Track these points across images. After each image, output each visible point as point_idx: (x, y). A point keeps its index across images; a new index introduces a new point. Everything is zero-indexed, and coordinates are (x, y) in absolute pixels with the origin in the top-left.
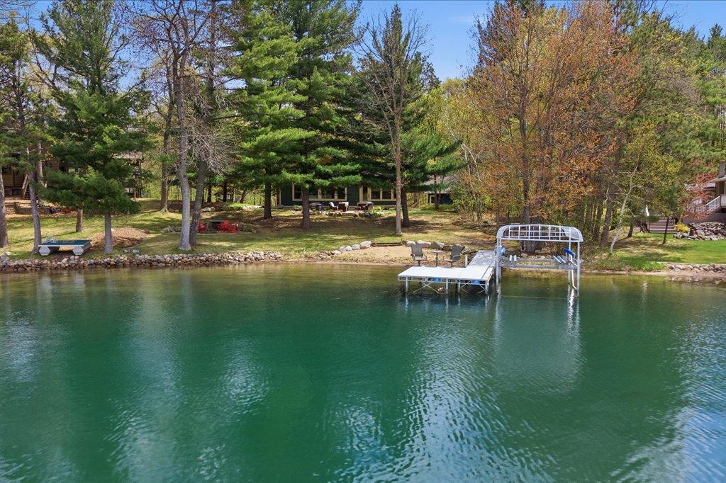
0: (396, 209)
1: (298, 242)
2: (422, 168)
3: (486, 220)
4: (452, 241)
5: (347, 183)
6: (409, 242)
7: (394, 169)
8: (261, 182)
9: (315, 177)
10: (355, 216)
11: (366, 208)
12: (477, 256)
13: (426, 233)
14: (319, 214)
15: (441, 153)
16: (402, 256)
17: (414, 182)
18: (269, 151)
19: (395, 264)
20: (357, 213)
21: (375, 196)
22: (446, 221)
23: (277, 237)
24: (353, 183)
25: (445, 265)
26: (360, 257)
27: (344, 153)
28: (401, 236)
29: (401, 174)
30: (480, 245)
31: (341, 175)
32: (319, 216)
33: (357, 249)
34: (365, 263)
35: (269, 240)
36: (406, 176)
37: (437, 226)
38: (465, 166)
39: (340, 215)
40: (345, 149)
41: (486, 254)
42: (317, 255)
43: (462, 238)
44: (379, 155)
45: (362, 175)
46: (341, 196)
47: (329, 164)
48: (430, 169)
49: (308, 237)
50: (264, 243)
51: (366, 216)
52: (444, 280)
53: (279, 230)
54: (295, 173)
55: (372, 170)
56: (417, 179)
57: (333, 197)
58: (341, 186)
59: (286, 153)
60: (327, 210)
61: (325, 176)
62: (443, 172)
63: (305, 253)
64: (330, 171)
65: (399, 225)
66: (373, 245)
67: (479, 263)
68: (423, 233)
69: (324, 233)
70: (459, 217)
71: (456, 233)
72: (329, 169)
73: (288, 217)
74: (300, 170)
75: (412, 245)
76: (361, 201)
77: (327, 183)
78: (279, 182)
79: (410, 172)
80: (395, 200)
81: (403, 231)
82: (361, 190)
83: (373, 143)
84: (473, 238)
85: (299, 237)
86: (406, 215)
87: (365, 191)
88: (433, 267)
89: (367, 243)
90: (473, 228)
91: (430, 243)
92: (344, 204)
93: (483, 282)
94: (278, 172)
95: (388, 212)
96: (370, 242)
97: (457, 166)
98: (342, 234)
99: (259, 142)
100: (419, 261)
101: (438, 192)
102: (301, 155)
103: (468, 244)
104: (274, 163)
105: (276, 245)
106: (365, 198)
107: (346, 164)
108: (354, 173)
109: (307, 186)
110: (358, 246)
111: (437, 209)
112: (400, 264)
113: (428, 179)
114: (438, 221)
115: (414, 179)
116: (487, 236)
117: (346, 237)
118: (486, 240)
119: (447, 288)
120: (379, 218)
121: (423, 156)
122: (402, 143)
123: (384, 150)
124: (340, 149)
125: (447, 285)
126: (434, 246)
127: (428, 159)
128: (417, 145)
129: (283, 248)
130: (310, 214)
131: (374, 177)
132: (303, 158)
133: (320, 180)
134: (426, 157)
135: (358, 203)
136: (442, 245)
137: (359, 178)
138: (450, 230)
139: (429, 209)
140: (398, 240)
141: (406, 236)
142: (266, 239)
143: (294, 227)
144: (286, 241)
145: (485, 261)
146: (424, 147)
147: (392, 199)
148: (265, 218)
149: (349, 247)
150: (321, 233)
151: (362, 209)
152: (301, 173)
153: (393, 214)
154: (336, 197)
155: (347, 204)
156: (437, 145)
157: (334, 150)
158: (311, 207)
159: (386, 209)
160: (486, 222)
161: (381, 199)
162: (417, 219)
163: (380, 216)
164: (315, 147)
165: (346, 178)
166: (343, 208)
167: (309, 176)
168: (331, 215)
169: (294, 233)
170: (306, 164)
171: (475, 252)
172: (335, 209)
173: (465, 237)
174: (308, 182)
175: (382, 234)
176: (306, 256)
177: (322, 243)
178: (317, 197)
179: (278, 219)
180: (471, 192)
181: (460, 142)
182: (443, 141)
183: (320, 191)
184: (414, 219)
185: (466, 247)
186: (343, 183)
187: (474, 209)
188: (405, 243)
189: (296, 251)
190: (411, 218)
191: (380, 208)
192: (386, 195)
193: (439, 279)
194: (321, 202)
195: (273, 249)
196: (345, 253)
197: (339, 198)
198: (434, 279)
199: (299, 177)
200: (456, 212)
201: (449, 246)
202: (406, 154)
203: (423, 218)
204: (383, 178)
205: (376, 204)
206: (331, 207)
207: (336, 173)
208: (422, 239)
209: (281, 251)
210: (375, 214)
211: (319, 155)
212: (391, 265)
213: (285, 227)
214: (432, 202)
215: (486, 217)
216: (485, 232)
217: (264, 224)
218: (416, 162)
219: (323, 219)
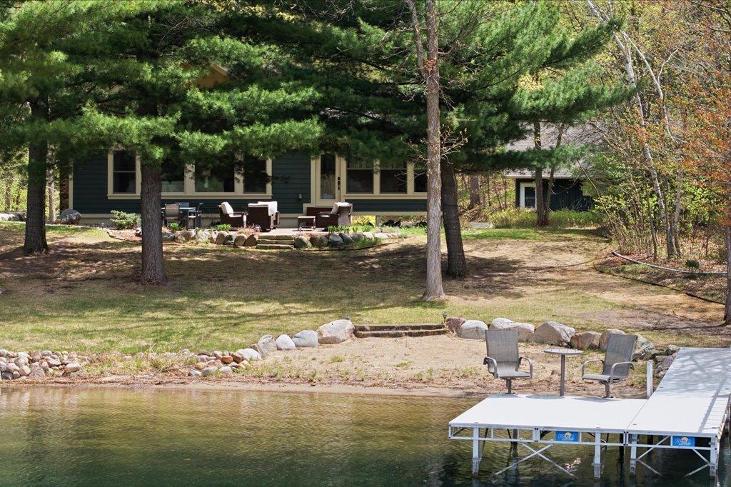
0: (423, 224)
1: (130, 322)
2: (504, 100)
3: (691, 258)
4: (597, 321)
5: (277, 146)
6: (469, 324)
7: (420, 103)
8: (20, 141)
9: (182, 125)
10: (299, 243)
11: (329, 220)
12: (675, 365)
13: (518, 296)
14: (188, 237)
15: (559, 58)
16: (451, 366)
17: (480, 144)
18: (49, 50)
19: (430, 391)
20: (304, 234)
21: (358, 185)
22: (577, 259)
23: (66, 306)
24: (296, 145)
25: (582, 390)
26: (321, 368)
27: (264, 55)
28: (441, 304)
29: (443, 116)
30: (679, 332)
31: (262, 121)
32: (188, 246)
33: (311, 346)
34: (338, 388)
35: (43, 318)
36: (456, 122)
37: (548, 276)
38: (628, 97)
39: (251, 241)
40: (269, 42)
41: (701, 359)
42: (190, 364)
43: (627, 313)
44: (379, 60)
45: (323, 119)
46: (256, 182)
47: (224, 87)
48: (527, 104)
49: (158, 307)
50: (28, 327)
51: (333, 244)
52: (590, 435)
53: (71, 286)
54: (122, 114)
55: (354, 104)
56: (490, 133)
57: (229, 187)
58: (255, 152)
59: (96, 55)
60: (214, 225)
61: (214, 123)
62: (565, 114)
63: (152, 355)
64: (226, 106)
65: (435, 271)
66: (358, 332)
67: (687, 384)
68: (509, 295)
69: (207, 297)
70: (614, 247)
71: (607, 296)
72: (223, 103)
73: (96, 246)
74: (135, 104)
75: (475, 333)
76: (316, 200)
77: (218, 143)
78: (74, 141)
79: (467, 112)
80: (422, 196)
81: (449, 291)
82: (315, 166)
83: (357, 25)
84: (658, 309)
85: (131, 308)
86: (454, 240)
87: (328, 169)
88: (552, 396)
89: (339, 326)
90: (656, 281)
91: (531, 327)
92: (266, 209)
93: (703, 441)
94: (70, 111)
95: (397, 231)
96: (349, 325)
97: (608, 95)
98: (261, 300)
99: (21, 22)
100: (509, 380)
101: (545, 175)
102: (141, 60)
103: (645, 329)
104: (58, 85)
105: (65, 333)
106: (327, 191)
107: (273, 87)
108: (298, 113)
109: (158, 153)
110: (313, 336)
111: (542, 223)
112: (447, 392)
113: (520, 135)
114: (550, 259)
115: (480, 132)
116: (698, 304)
117: (273, 306)
118: (695, 316)
119: (597, 460)
120: (371, 252)
121: (507, 65)
122: (444, 25)
123: (390, 45)
124: (256, 43)
125: (598, 452)
126: (546, 336)
127: (520, 72)
128: (488, 32)
129: (86, 342)
130: (162, 239)
131: (360, 127)
132: (147, 68)
133: (197, 136)
134: (514, 70)
135: (305, 206)
136: (567, 332)
137: (313, 128)
138: (588, 286)
139: (522, 224)
140: (432, 316)
141: (457, 304)
142: (33, 313)
143: (115, 279)
144: (95, 320)
145: (700, 379)
146: (508, 38)
147: (411, 193)
148: (27, 250)
149: (284, 339)
150: (196, 295)
151: (321, 223)
152: (140, 113)
153: (417, 237)
154: (239, 186)
155: (273, 207)
156: (547, 32)
157: (239, 44)
158: (164, 220)
159: (391, 223)
160: (692, 264)
161: (377, 194)
162: (488, 255)
163: (375, 243)
164: (179, 38)
165: (275, 128)
166: (260, 219)
167: (163, 124)
168: (224, 240)
169: (114, 294)
170: (154, 86)
171: (669, 353)
172: (237, 223)
173: (633, 307)
174: (158, 140)
175: (383, 299)
176: (156, 366)
177: (202, 327)
178: (182, 189)
179: (65, 253)
180: (649, 175)
181: (614, 26)
182: (563, 23)
183: (191, 168)
184: (477, 254)
185: (641, 339)
186: (265, 144)
187: (656, 226)
188: (454, 326)
189: (125, 352)
190: (471, 251)
191: (372, 219)
192: (394, 181)
193: (575, 434)
194: (193, 203)
195: (55, 343)
196: (274, 357)
197: (248, 188)
198: (560, 433)
199: (134, 125)
200: (603, 233)
201: (588, 336)
202: (454, 57)
203: (505, 251)
204: (384, 129)
205: (360, 207)
206: (225, 219)
207: (245, 115)
208: (508, 314)
209: (81, 349)
210: (357, 238)
211: (194, 60)
212: (417, 393)
213: (88, 279)
214: (528, 204)
215: (691, 249)
216: (691, 293)
217: (22, 268)
218: (485, 83)
219: (202, 252)
